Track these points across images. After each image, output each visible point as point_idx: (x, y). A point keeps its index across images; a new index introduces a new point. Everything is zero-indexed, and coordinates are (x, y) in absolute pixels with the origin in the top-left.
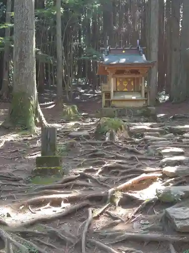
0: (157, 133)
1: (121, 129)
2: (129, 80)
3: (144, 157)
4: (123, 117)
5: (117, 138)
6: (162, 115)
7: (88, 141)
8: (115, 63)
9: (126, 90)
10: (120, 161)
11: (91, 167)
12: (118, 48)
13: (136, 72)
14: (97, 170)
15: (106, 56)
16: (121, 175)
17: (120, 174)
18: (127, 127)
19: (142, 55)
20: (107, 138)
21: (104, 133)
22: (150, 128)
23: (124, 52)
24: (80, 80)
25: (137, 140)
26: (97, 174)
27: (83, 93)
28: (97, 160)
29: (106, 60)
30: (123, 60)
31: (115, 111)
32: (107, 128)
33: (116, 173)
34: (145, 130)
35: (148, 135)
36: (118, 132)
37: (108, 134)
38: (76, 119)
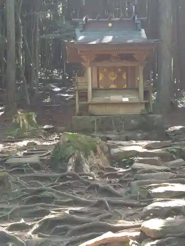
0: (156, 158)
1: (95, 151)
2: (119, 70)
3: (121, 201)
4: (107, 132)
5: (86, 167)
6: (178, 127)
7: (37, 173)
8: (94, 43)
9: (113, 86)
10: (78, 209)
11: (22, 221)
12: (101, 19)
13: (129, 57)
14: (31, 227)
15: (81, 31)
16: (70, 236)
17: (69, 233)
18: (106, 149)
19: (140, 30)
20: (70, 168)
21: (65, 160)
22: (145, 150)
23: (110, 25)
24: (56, 71)
25: (122, 170)
26: (30, 233)
27: (57, 92)
28: (39, 207)
29: (81, 38)
30: (108, 39)
31: (94, 122)
32: (70, 150)
33: (63, 232)
34: (137, 154)
35: (140, 161)
36: (89, 157)
37: (72, 161)
38: (33, 135)
